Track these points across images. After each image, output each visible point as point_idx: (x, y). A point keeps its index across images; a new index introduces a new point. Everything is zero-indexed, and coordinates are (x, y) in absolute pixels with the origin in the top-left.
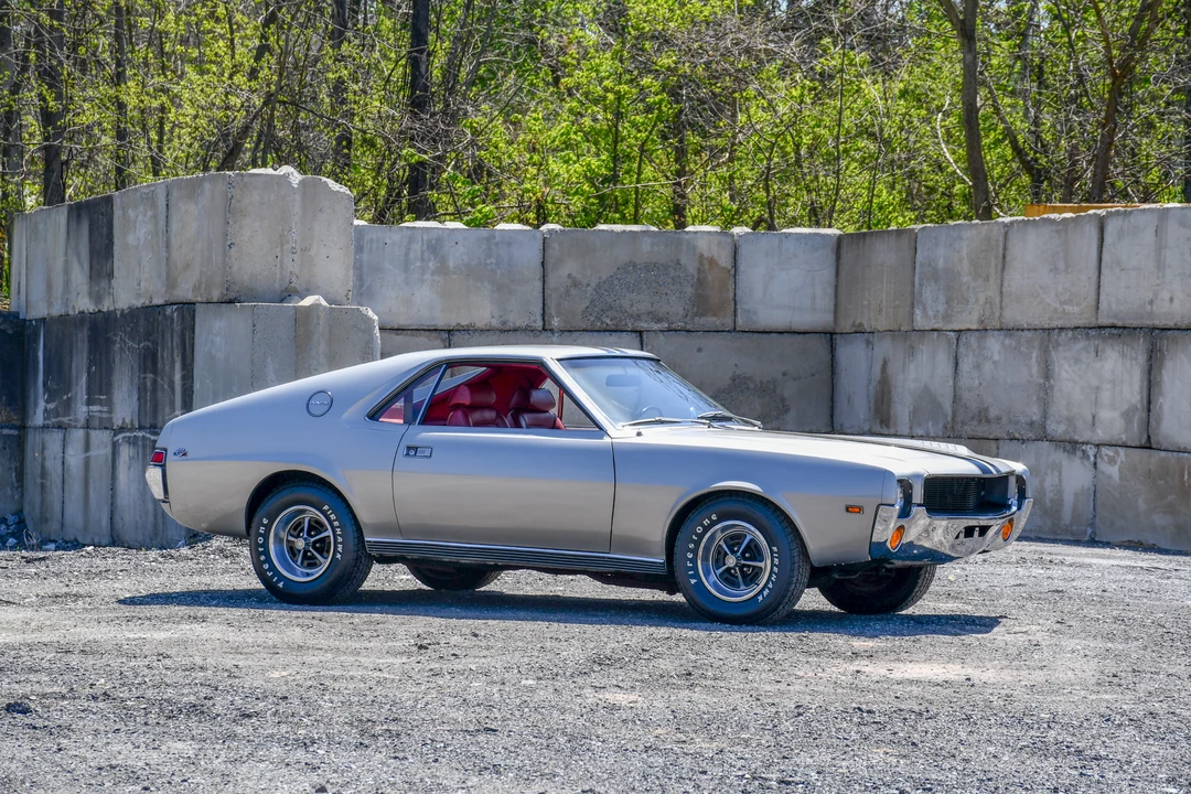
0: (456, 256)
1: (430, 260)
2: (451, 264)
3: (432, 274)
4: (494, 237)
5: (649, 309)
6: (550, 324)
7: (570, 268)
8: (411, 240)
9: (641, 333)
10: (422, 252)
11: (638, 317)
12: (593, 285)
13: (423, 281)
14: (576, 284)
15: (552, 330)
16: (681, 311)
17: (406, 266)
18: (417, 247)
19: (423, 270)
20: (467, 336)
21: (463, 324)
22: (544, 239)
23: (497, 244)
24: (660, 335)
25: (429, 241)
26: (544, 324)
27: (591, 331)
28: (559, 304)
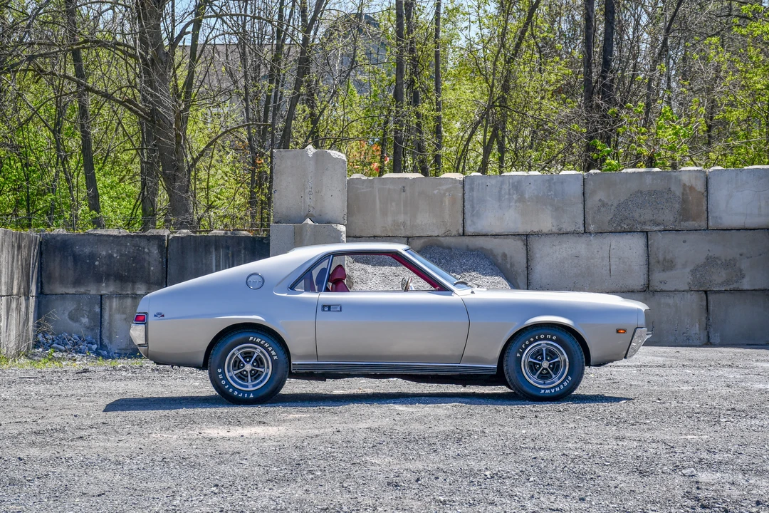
0: (529, 192)
1: (514, 194)
2: (527, 196)
3: (516, 202)
4: (553, 179)
5: (652, 218)
6: (589, 229)
7: (601, 195)
8: (502, 183)
9: (647, 232)
10: (509, 190)
11: (644, 223)
12: (615, 205)
13: (510, 207)
14: (604, 205)
15: (590, 233)
16: (672, 219)
17: (500, 199)
18: (506, 187)
19: (510, 200)
20: (537, 238)
21: (535, 230)
22: (584, 179)
23: (554, 183)
24: (659, 233)
25: (513, 183)
26: (585, 230)
27: (615, 232)
28: (594, 217)
